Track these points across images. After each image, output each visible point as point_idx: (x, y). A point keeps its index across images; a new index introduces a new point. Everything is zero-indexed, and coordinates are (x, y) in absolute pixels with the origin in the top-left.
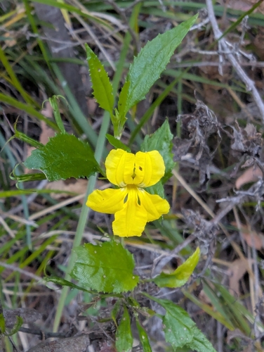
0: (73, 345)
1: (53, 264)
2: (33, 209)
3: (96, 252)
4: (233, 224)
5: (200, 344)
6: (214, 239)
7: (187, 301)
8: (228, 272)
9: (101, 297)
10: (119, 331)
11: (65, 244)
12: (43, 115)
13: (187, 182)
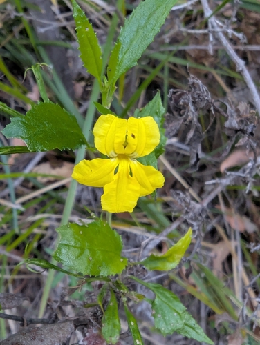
0: (57, 332)
1: (40, 247)
2: (19, 192)
3: (81, 232)
4: (217, 207)
5: (191, 330)
6: (203, 221)
7: (172, 282)
8: (212, 254)
9: (86, 281)
10: (106, 316)
11: (52, 227)
12: (29, 99)
13: (173, 165)
